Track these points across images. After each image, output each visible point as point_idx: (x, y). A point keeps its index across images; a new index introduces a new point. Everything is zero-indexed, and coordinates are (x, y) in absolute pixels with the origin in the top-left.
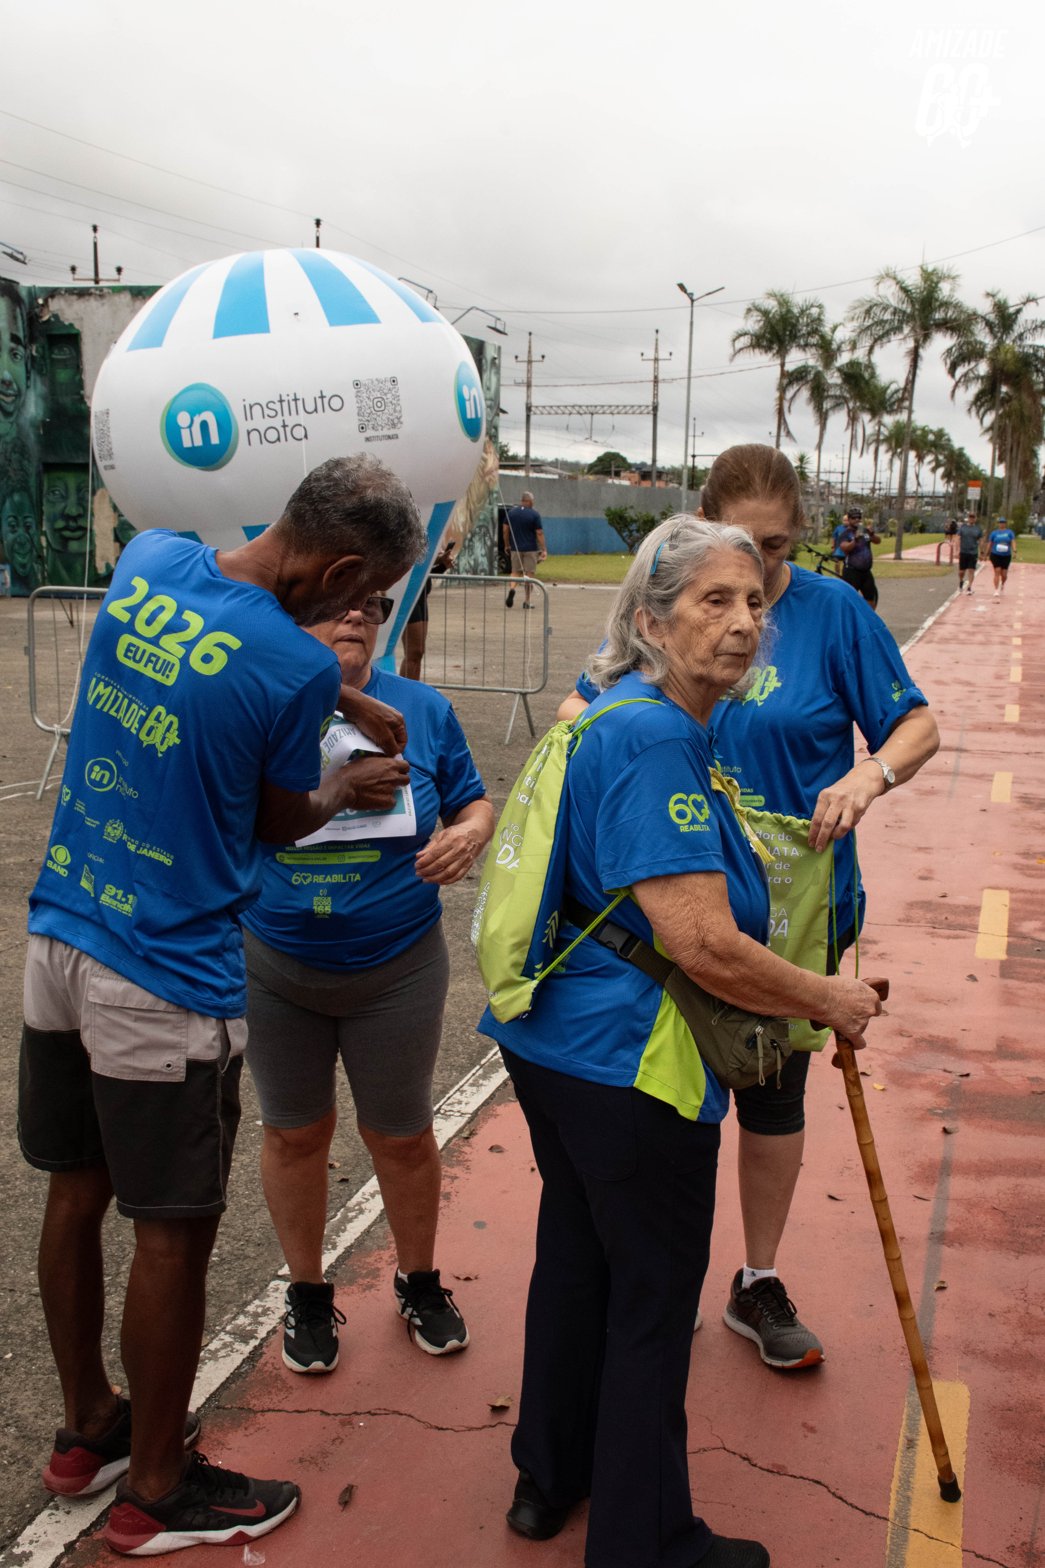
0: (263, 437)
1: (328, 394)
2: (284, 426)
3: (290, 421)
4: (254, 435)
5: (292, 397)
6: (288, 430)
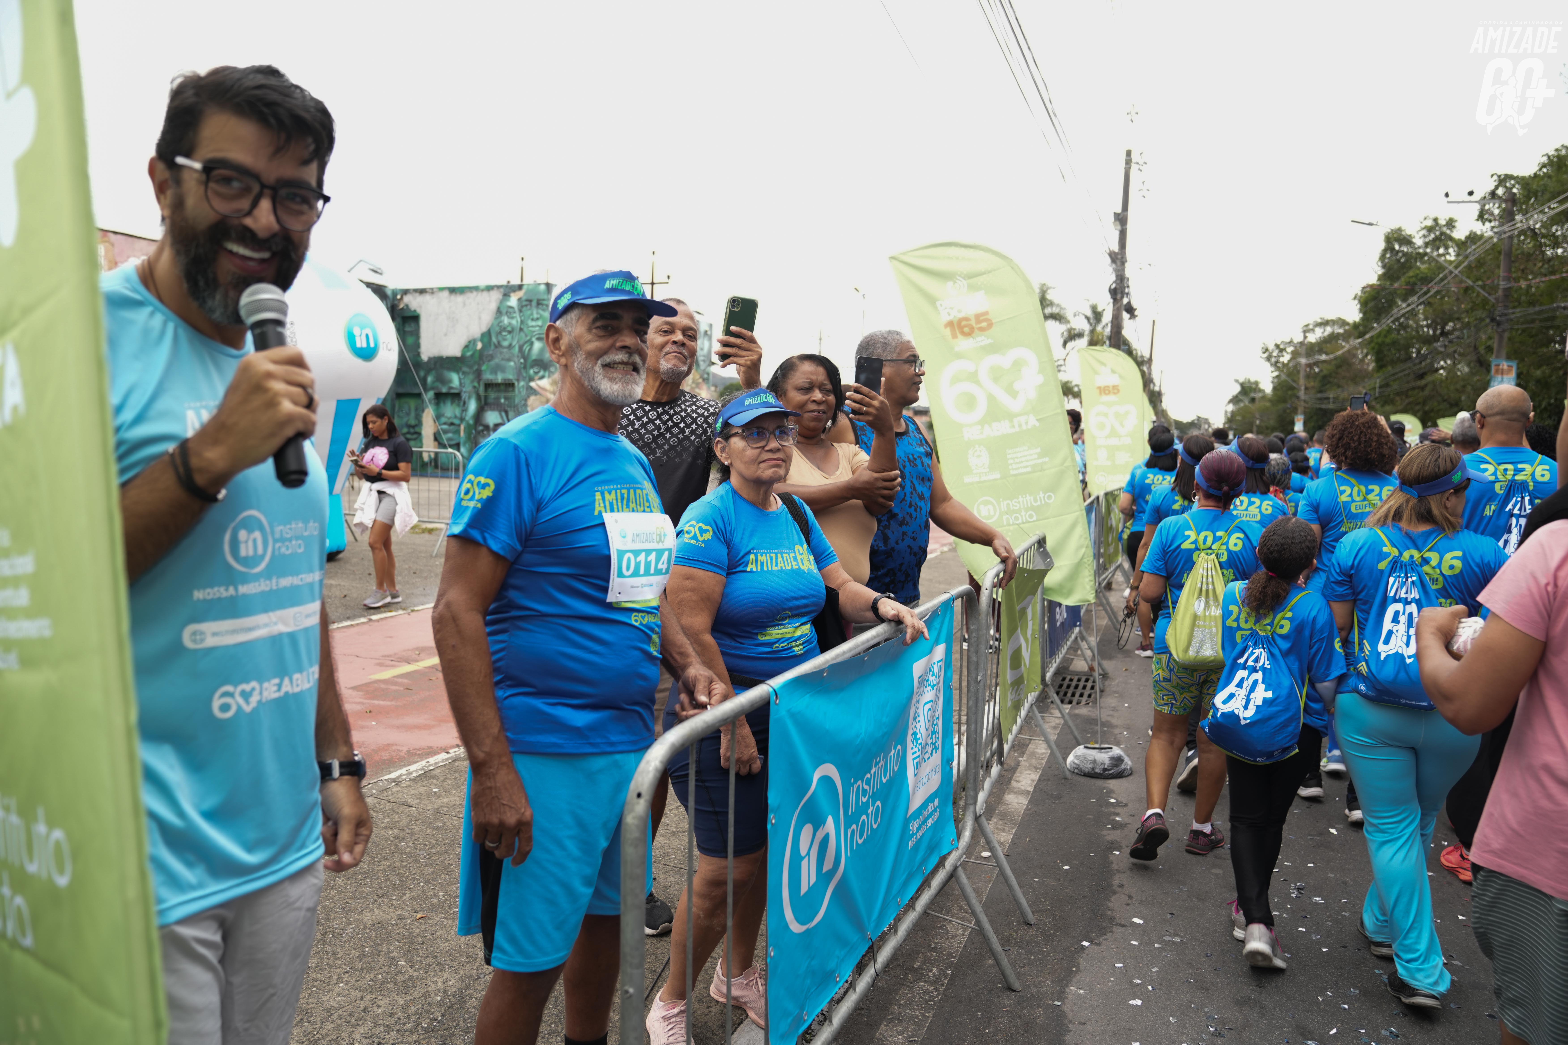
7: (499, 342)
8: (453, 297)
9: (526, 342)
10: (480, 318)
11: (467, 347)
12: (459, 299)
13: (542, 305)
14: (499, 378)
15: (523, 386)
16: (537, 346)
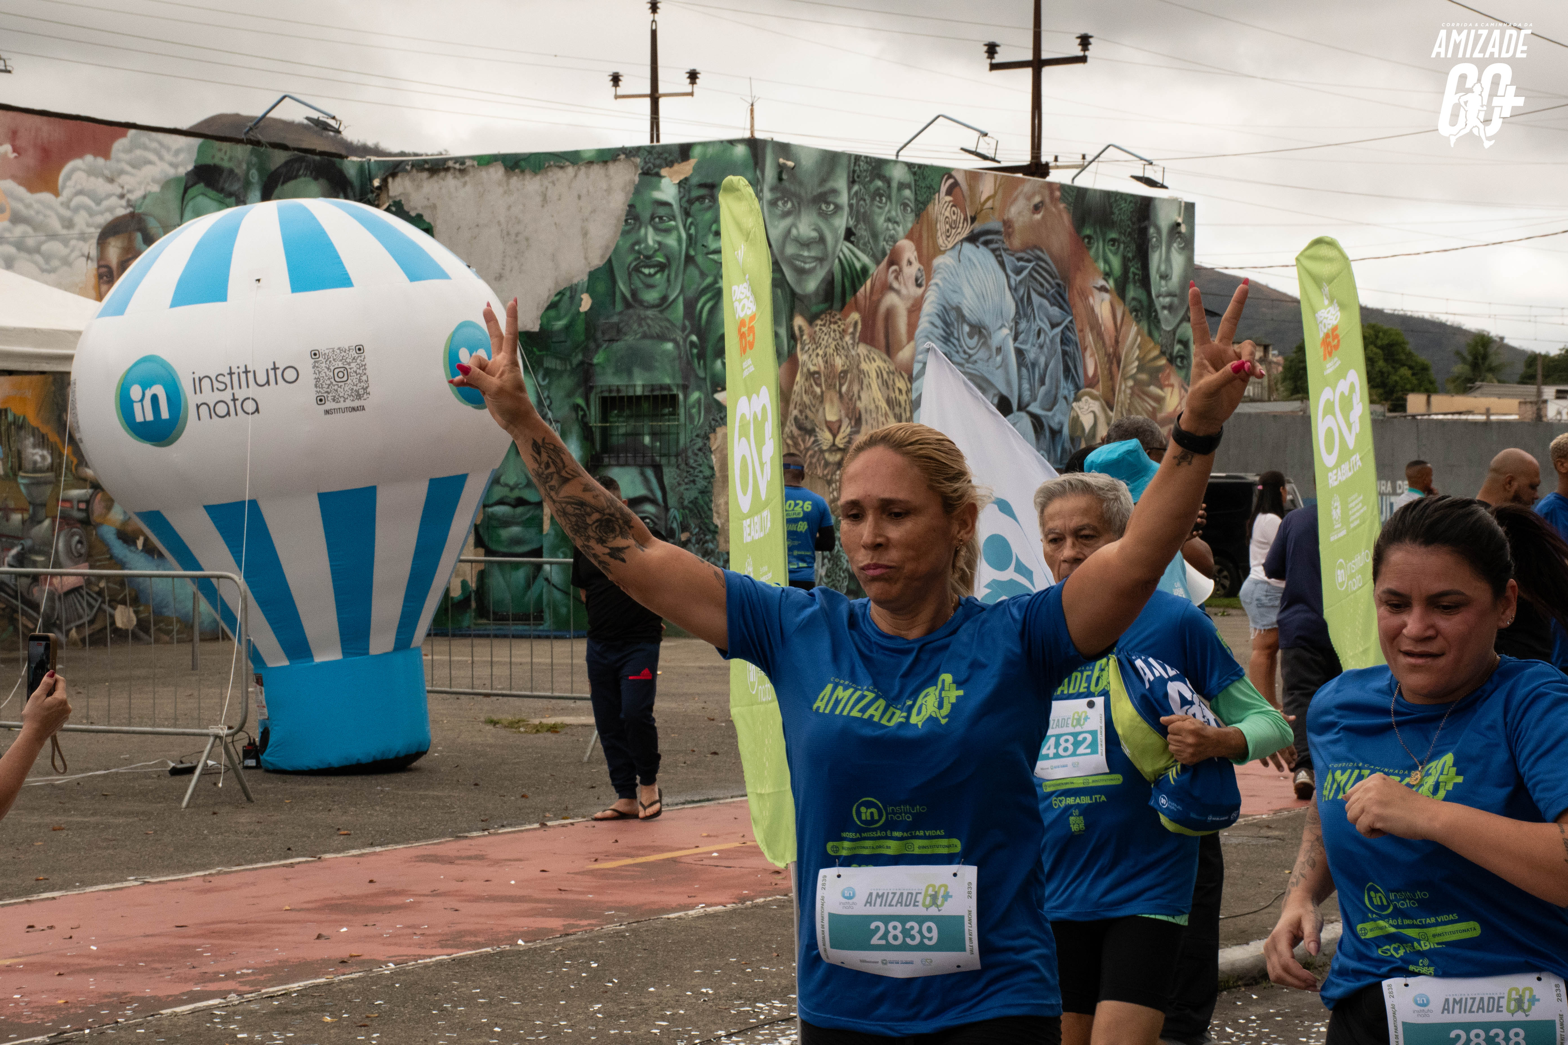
0: (213, 412)
1: (281, 366)
2: (234, 400)
3: (241, 395)
4: (204, 410)
5: (242, 369)
6: (238, 403)
7: (634, 294)
8: (515, 181)
9: (703, 292)
10: (585, 234)
11: (553, 306)
12: (532, 185)
14: (639, 383)
15: (699, 401)
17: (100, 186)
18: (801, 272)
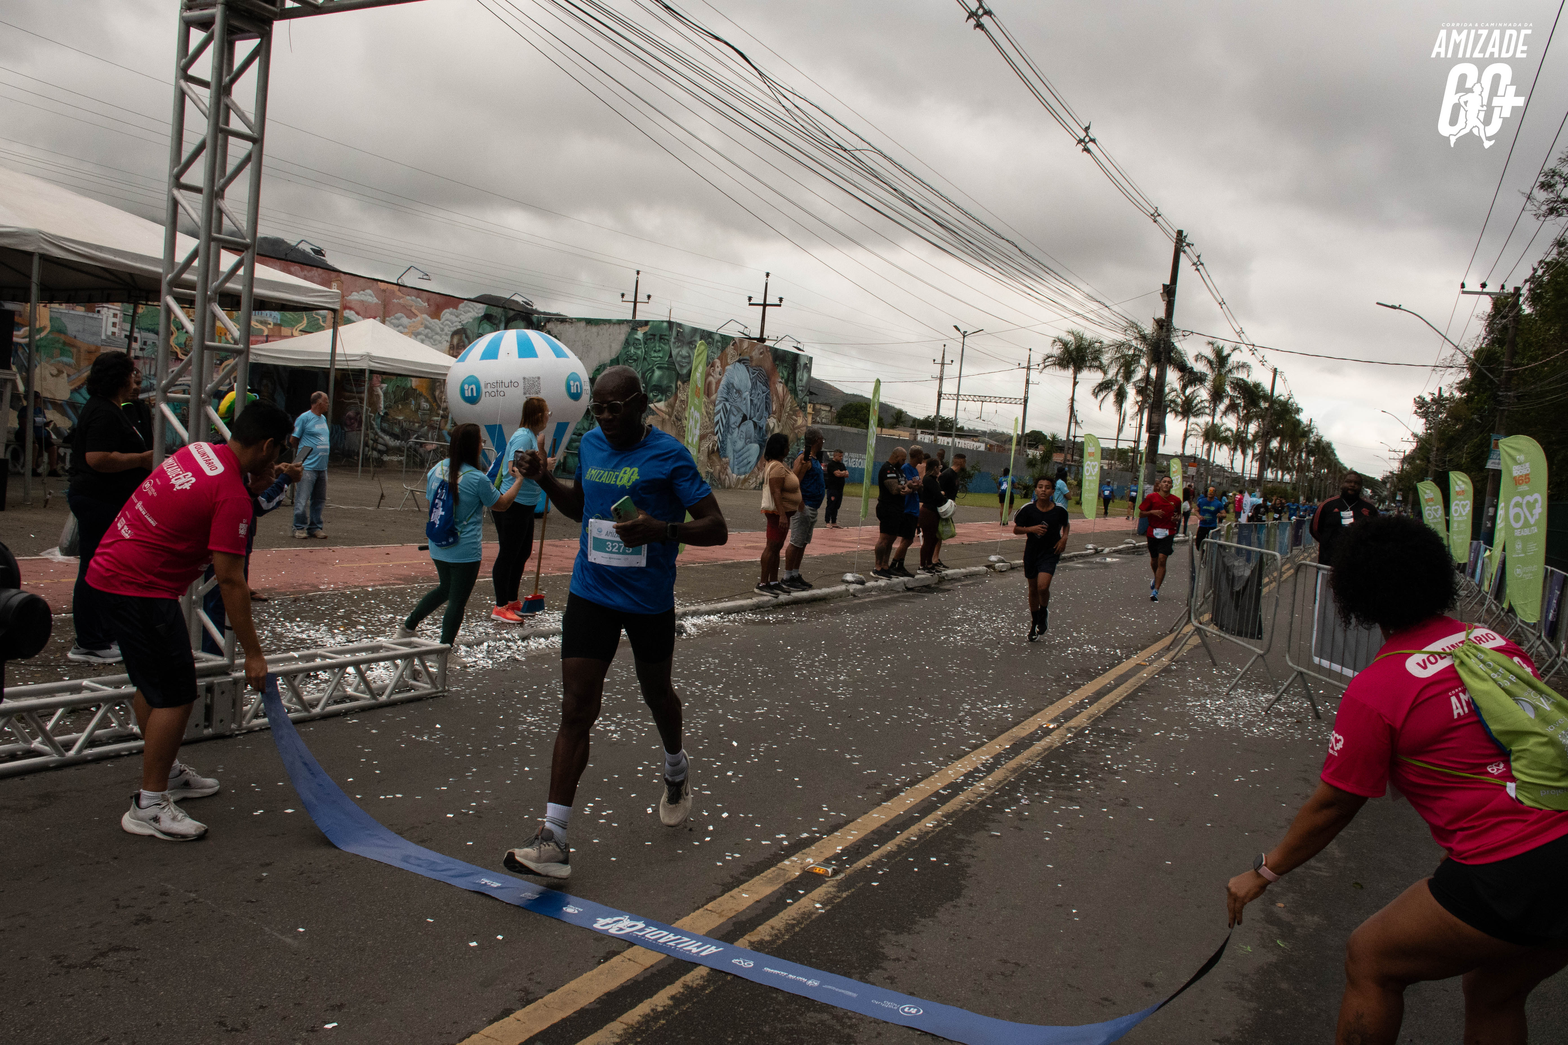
0: (490, 395)
1: (513, 381)
3: (499, 390)
4: (487, 394)
5: (501, 382)
6: (498, 393)
8: (589, 327)
9: (648, 370)
10: (610, 347)
11: (598, 370)
12: (594, 329)
13: (664, 339)
16: (657, 373)
17: (453, 318)
18: (682, 366)
